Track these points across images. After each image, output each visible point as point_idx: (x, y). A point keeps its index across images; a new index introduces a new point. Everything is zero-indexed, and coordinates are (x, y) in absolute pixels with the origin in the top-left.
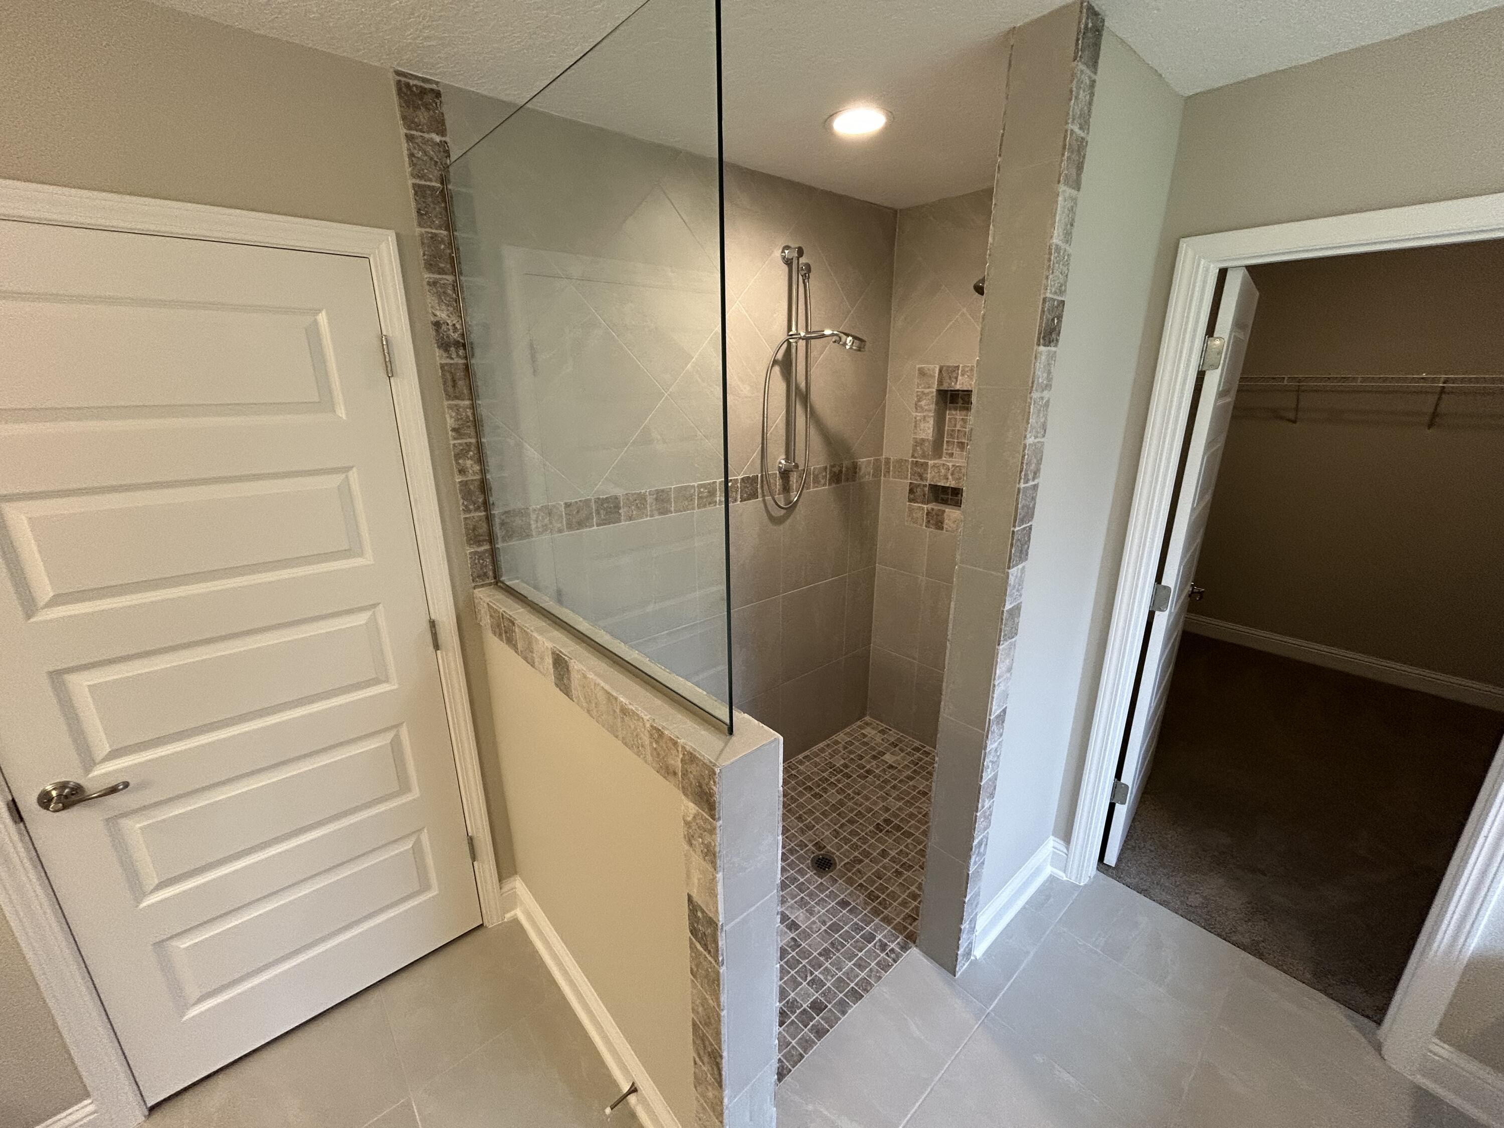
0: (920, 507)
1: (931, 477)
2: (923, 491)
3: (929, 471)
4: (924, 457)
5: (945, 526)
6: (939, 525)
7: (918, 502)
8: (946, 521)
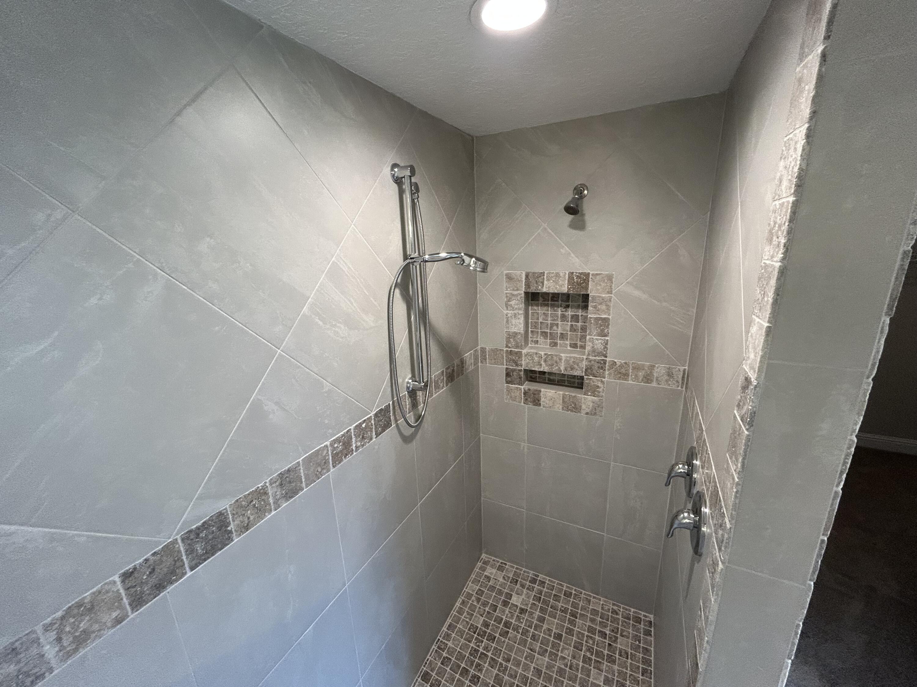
0: (517, 388)
1: (525, 363)
2: (519, 375)
3: (523, 359)
4: (517, 347)
5: (542, 403)
6: (537, 402)
7: (515, 384)
8: (542, 399)
